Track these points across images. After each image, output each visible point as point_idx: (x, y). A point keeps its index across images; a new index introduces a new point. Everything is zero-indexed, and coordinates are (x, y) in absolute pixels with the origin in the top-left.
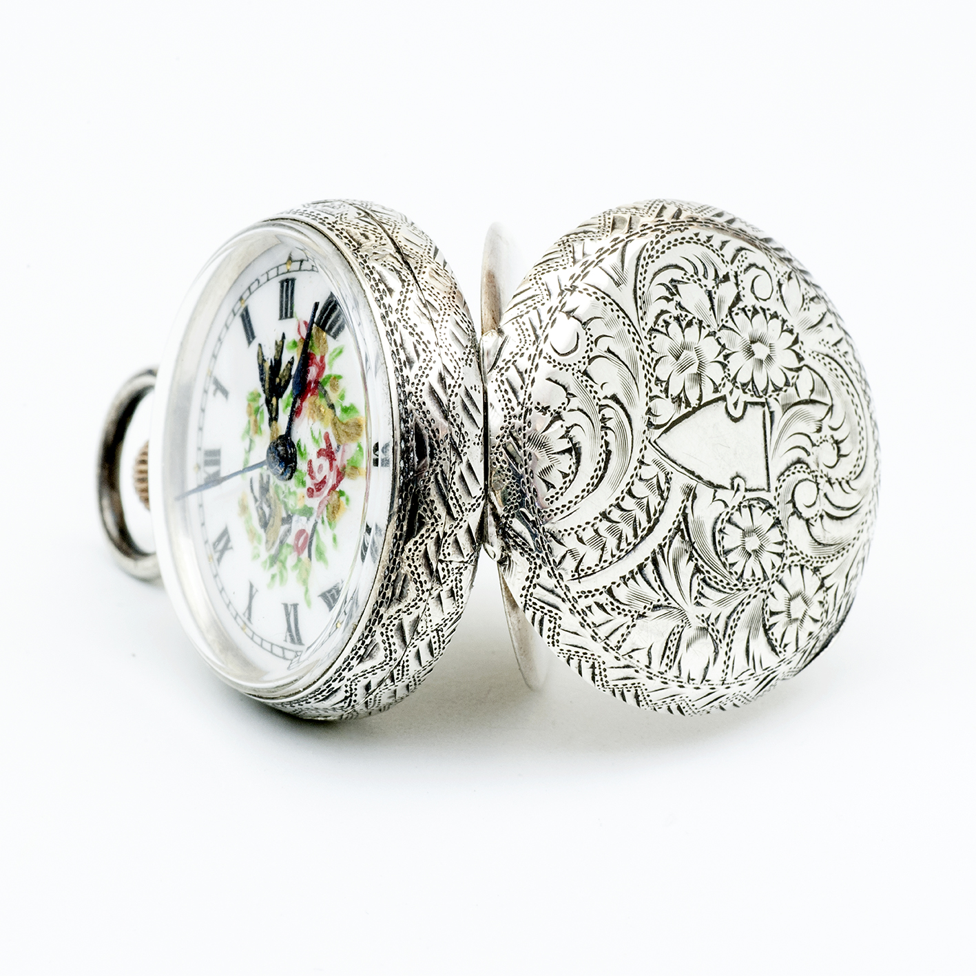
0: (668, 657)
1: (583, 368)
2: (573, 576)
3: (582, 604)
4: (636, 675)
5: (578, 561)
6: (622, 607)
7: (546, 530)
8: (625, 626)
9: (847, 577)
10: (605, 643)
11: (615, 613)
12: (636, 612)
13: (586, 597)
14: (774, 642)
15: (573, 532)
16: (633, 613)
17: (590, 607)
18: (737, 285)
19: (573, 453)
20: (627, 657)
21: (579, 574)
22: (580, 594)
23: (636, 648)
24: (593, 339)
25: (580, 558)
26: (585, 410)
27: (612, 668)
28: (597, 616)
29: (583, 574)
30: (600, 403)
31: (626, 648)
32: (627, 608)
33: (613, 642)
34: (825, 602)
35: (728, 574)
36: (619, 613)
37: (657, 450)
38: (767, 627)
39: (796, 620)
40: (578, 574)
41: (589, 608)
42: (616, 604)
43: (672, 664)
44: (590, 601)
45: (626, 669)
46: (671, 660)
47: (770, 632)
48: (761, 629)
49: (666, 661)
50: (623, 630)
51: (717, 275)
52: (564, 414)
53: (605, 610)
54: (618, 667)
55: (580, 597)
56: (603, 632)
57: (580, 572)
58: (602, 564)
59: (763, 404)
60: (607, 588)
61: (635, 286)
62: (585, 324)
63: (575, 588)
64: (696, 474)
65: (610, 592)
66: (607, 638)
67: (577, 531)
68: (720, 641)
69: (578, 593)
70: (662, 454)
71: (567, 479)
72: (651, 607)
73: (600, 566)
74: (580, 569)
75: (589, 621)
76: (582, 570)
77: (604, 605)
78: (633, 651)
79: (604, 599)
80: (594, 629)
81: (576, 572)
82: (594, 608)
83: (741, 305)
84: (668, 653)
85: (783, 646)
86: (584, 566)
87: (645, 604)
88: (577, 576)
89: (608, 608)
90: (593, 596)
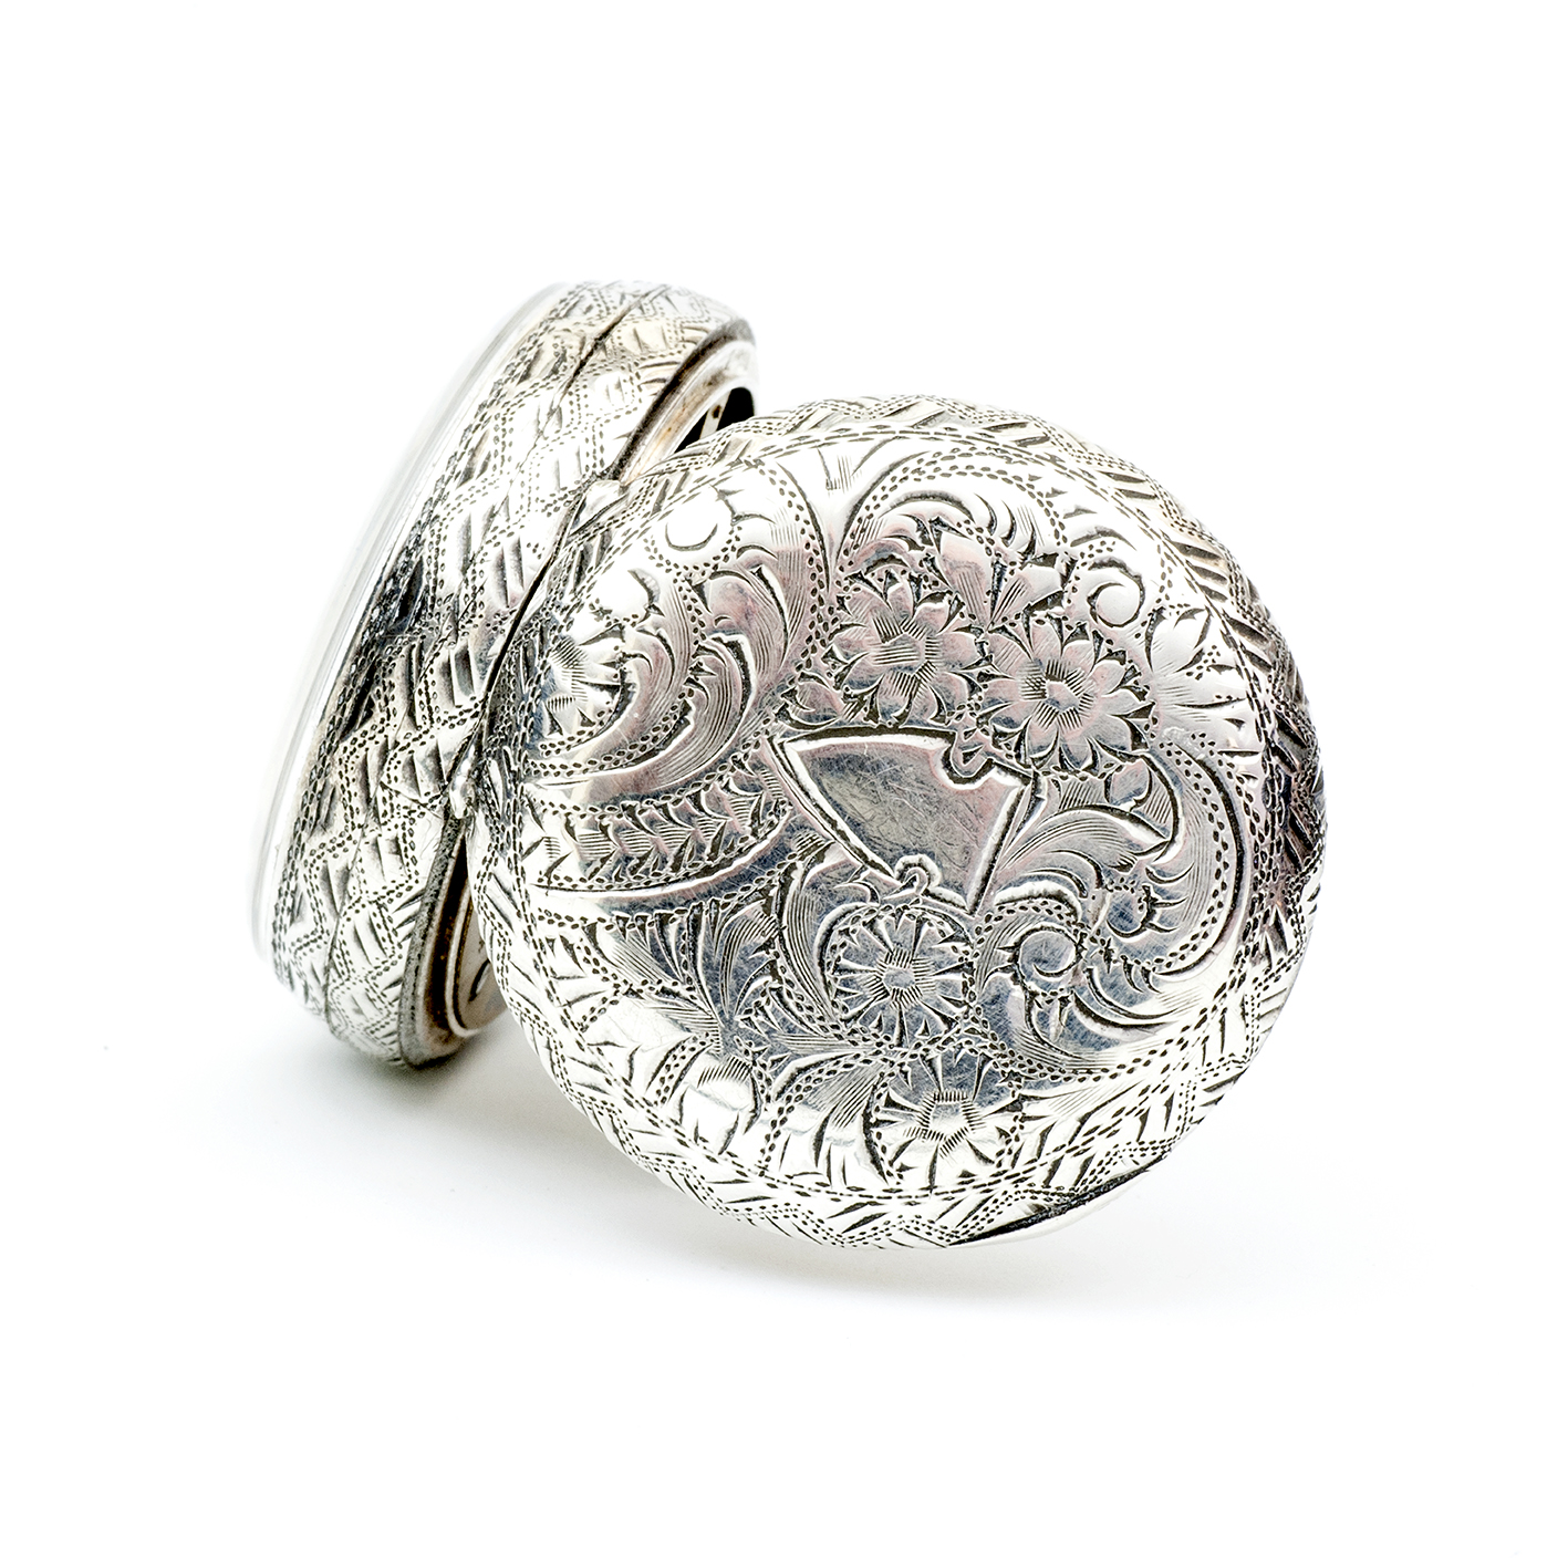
0: (662, 1080)
1: (697, 580)
2: (540, 880)
3: (543, 931)
4: (605, 1086)
5: (554, 860)
6: (603, 963)
7: (525, 792)
8: (600, 996)
9: (1083, 1121)
10: (565, 1011)
11: (589, 968)
12: (625, 982)
13: (551, 922)
14: (879, 1150)
15: (562, 812)
16: (619, 981)
17: (553, 941)
18: (1065, 579)
19: (618, 695)
20: (594, 1049)
21: (549, 882)
22: (543, 914)
23: (611, 1041)
24: (738, 545)
25: (559, 857)
26: (669, 642)
27: (574, 1059)
28: (559, 960)
29: (555, 883)
30: (701, 643)
31: (595, 1033)
32: (611, 970)
33: (577, 1013)
34: (1013, 1136)
35: (829, 1004)
36: (595, 971)
37: (780, 759)
38: (872, 1120)
39: (939, 1136)
40: (548, 879)
41: (551, 941)
42: (594, 954)
43: (668, 1095)
44: (554, 931)
45: (592, 1070)
46: (667, 1088)
47: (875, 1130)
48: (859, 1119)
49: (656, 1084)
50: (595, 1002)
51: (1031, 548)
52: (629, 630)
53: (574, 958)
54: (582, 1063)
55: (541, 918)
56: (565, 990)
57: (552, 879)
58: (592, 882)
59: (1025, 779)
60: (588, 923)
61: (861, 501)
62: (738, 518)
63: (540, 900)
64: (839, 828)
65: (591, 931)
66: (569, 1004)
67: (569, 814)
68: (768, 1098)
69: (540, 910)
70: (786, 770)
71: (588, 729)
72: (659, 988)
73: (589, 883)
74: (553, 873)
75: (546, 964)
76: (557, 878)
77: (575, 947)
78: (606, 1043)
79: (577, 937)
80: (553, 980)
81: (546, 875)
82: (559, 945)
83: (1057, 611)
84: (663, 1072)
85: (897, 1164)
86: (560, 871)
87: (643, 979)
88: (545, 883)
89: (581, 955)
90: (561, 925)
